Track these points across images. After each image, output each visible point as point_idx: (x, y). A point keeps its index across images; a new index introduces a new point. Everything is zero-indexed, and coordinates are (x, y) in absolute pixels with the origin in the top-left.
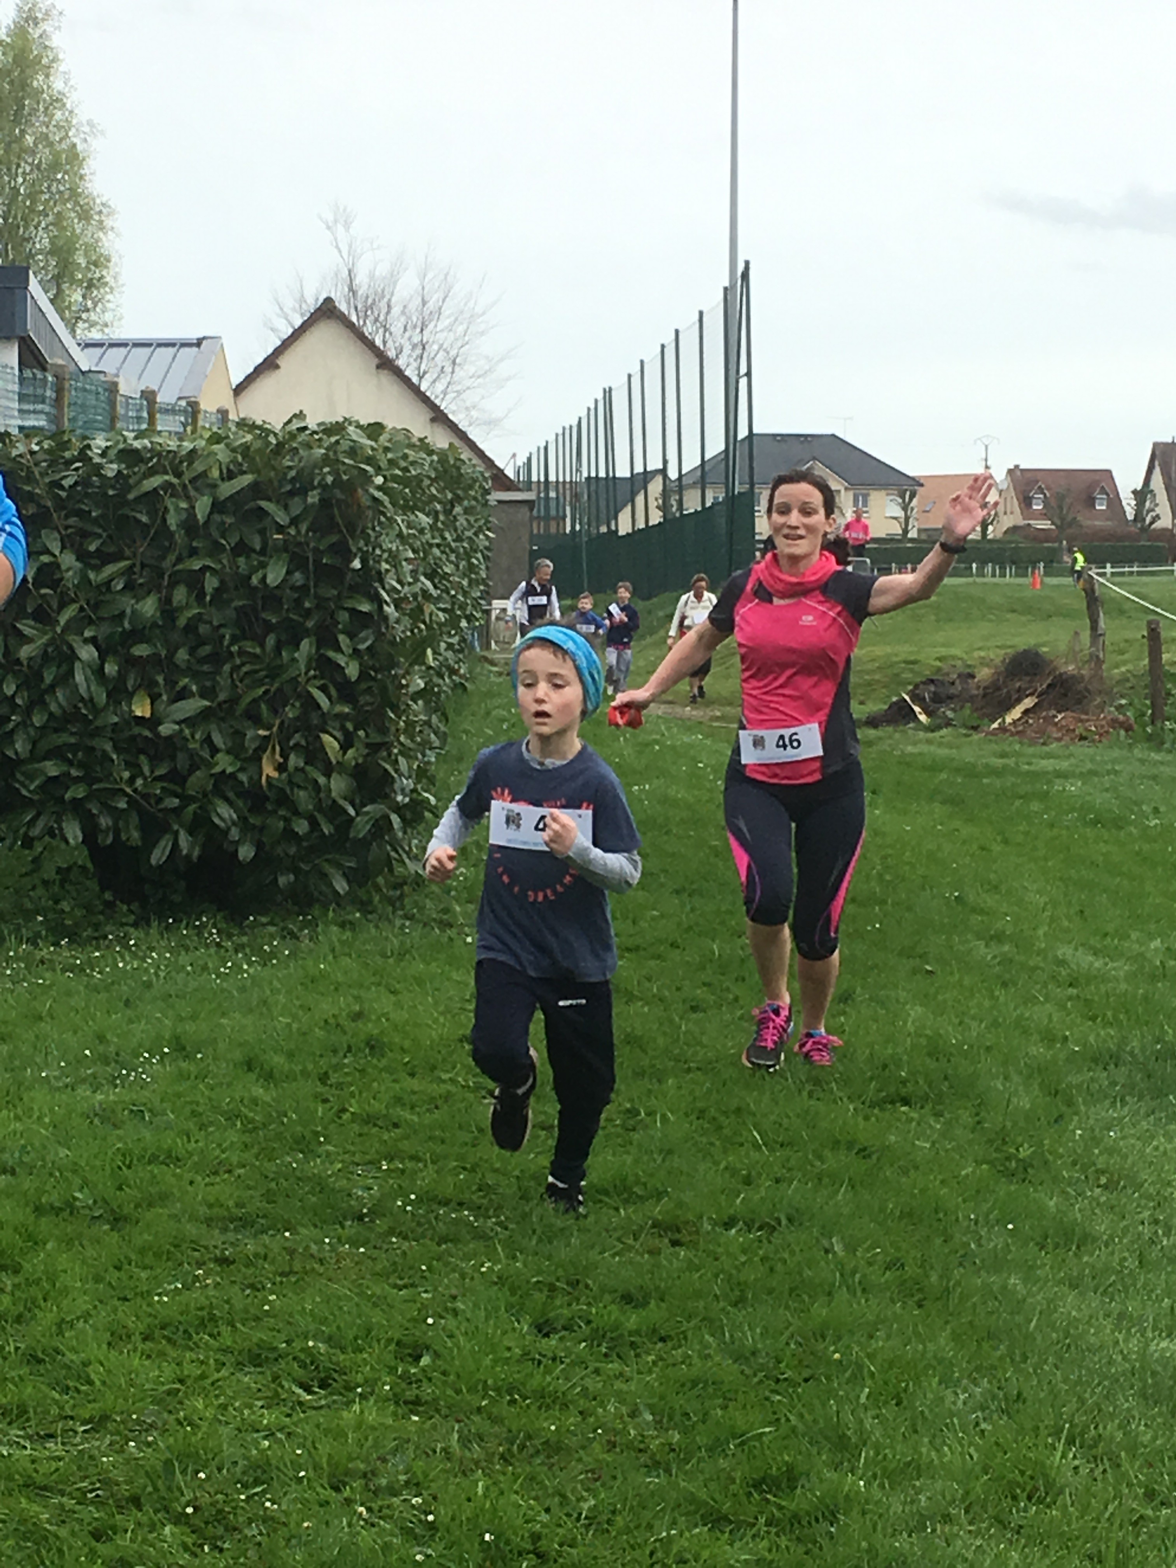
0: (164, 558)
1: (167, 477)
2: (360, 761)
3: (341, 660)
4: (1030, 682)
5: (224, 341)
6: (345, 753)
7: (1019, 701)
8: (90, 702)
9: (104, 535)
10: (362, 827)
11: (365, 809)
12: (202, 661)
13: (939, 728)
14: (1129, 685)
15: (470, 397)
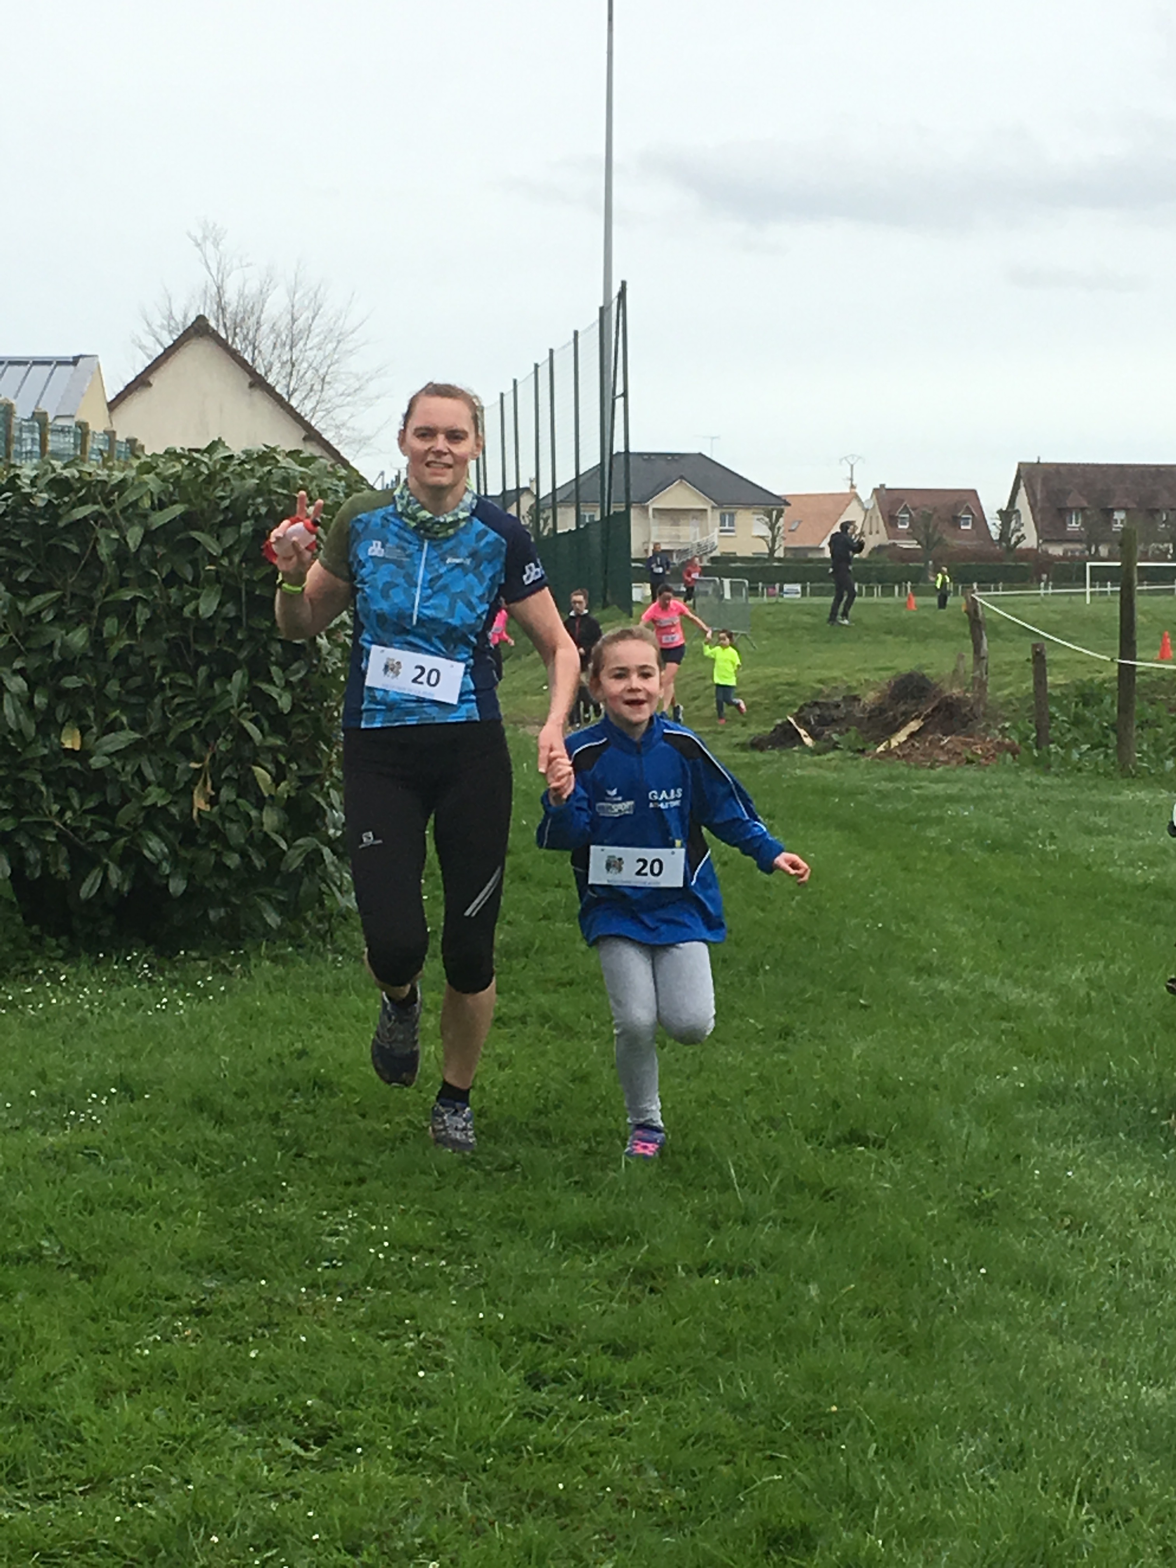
0: (93, 587)
1: (96, 507)
2: (293, 794)
3: (274, 692)
4: (917, 705)
5: (100, 360)
6: (278, 785)
7: (904, 724)
8: (20, 734)
9: (34, 565)
10: (294, 861)
11: (299, 842)
12: (130, 692)
13: (825, 751)
14: (1011, 708)
15: (341, 415)
